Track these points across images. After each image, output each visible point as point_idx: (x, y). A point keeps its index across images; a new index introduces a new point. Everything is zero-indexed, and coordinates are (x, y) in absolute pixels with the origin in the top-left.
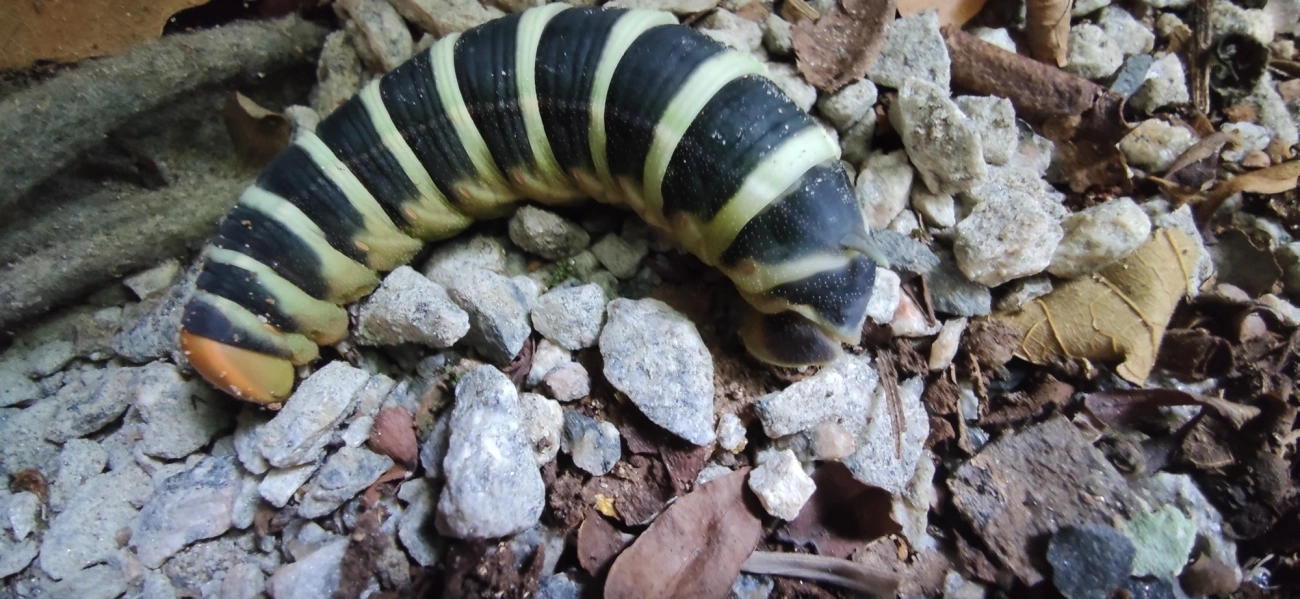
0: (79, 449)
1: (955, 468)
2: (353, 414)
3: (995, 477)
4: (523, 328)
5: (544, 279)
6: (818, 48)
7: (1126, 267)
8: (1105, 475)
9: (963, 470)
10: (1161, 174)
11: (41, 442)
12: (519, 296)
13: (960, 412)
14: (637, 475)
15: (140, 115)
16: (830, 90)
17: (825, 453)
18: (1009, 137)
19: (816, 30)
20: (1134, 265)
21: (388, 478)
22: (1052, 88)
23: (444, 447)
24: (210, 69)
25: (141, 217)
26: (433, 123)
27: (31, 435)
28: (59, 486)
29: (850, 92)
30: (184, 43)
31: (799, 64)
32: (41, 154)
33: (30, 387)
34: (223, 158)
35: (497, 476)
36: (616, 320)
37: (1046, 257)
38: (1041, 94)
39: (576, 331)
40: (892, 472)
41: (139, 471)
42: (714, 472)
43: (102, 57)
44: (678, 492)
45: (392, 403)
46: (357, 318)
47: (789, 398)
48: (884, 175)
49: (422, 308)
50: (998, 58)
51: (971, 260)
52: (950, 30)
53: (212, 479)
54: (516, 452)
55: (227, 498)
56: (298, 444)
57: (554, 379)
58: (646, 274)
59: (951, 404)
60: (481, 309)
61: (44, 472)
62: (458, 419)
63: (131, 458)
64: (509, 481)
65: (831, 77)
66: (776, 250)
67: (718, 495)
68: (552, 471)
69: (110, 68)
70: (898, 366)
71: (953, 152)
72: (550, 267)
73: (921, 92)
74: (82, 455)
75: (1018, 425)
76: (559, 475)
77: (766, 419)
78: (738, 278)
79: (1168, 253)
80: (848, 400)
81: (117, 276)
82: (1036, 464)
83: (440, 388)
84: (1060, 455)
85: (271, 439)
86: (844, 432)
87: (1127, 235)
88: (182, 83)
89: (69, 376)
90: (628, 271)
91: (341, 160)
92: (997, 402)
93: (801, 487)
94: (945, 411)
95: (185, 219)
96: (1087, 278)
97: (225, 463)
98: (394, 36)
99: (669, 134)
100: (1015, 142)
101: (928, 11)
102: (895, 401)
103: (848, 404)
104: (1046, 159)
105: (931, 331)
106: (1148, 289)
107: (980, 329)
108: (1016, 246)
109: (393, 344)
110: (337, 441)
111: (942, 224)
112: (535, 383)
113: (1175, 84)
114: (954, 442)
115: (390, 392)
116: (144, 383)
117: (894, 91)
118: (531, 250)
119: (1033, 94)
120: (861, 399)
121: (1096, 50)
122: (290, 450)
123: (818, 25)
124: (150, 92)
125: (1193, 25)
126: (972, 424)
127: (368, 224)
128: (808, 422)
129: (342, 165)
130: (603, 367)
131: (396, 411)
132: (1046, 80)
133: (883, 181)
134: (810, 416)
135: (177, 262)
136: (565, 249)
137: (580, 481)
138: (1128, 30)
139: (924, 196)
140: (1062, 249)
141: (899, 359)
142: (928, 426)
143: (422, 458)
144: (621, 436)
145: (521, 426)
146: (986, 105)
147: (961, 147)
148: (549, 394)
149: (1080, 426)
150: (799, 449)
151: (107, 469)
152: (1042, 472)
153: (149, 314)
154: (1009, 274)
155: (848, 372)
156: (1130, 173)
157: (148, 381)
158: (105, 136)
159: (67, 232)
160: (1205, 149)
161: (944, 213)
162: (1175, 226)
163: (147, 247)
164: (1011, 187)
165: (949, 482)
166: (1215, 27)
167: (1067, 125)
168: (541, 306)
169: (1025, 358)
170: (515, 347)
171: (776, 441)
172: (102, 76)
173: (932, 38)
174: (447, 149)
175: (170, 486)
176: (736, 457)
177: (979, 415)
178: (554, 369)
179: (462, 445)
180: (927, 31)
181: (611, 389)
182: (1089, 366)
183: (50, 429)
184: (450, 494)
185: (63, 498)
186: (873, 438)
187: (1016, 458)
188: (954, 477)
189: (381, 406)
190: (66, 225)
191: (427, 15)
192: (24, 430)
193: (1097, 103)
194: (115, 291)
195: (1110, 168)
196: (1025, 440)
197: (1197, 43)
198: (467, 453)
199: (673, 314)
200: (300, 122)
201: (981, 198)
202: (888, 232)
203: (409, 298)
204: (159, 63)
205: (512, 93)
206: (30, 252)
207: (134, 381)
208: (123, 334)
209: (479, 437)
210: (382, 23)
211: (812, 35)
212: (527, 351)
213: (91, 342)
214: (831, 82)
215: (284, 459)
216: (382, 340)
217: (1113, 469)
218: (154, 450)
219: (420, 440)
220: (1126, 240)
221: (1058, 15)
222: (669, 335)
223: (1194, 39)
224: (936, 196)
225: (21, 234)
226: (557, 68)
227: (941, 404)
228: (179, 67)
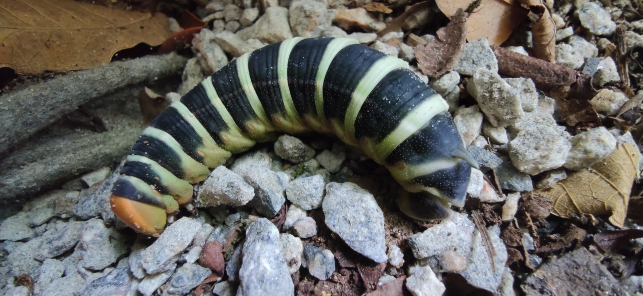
0: (51, 264)
1: (525, 278)
2: (192, 245)
3: (549, 284)
4: (282, 198)
5: (292, 174)
6: (427, 57)
7: (606, 163)
8: (608, 279)
9: (530, 280)
10: (615, 115)
11: (32, 260)
12: (280, 182)
13: (524, 245)
14: (344, 280)
15: (96, 99)
16: (436, 76)
17: (449, 268)
18: (533, 97)
19: (426, 49)
20: (610, 162)
21: (208, 281)
22: (553, 72)
23: (239, 263)
24: (132, 77)
25: (93, 146)
26: (236, 93)
27: (27, 256)
28: (39, 284)
29: (446, 77)
30: (121, 65)
31: (419, 65)
32: (43, 116)
33: (29, 231)
34: (136, 118)
35: (269, 280)
36: (331, 194)
37: (563, 159)
38: (547, 76)
39: (310, 200)
40: (488, 280)
41: (79, 276)
42: (386, 279)
43: (78, 70)
44: (368, 290)
45: (212, 239)
46: (197, 192)
47: (427, 236)
48: (468, 118)
49: (231, 185)
50: (522, 59)
51: (521, 161)
52: (495, 47)
53: (116, 281)
54: (279, 267)
55: (123, 292)
56: (162, 262)
57: (298, 226)
58: (345, 170)
59: (518, 240)
60: (261, 187)
61: (32, 276)
62: (247, 248)
63: (76, 270)
64: (274, 283)
65: (435, 71)
66: (416, 157)
67: (389, 292)
68: (297, 277)
69: (83, 76)
70: (485, 218)
71: (505, 105)
72: (295, 167)
73: (485, 75)
74: (52, 267)
75: (558, 253)
76: (301, 279)
77: (415, 248)
78: (395, 172)
79: (625, 156)
80: (459, 237)
81: (77, 174)
82: (571, 275)
83: (237, 231)
84: (584, 270)
85: (148, 259)
86: (459, 256)
87: (605, 147)
88: (118, 84)
89: (49, 226)
90: (336, 169)
91: (192, 112)
92: (544, 240)
93: (437, 287)
94: (515, 245)
95: (114, 147)
96: (585, 170)
97: (123, 272)
98: (219, 59)
99: (360, 96)
100: (536, 100)
101: (483, 38)
102: (487, 238)
103: (459, 240)
104: (552, 109)
105: (501, 200)
106: (619, 175)
107: (529, 198)
108: (546, 153)
109: (214, 206)
110: (181, 259)
111: (501, 142)
112: (288, 228)
113: (612, 72)
114: (522, 263)
115: (211, 233)
116: (86, 229)
117: (470, 77)
118: (285, 158)
119: (543, 76)
120: (466, 237)
121: (570, 56)
122: (158, 266)
123: (427, 47)
124: (102, 88)
125: (616, 43)
126: (531, 252)
127: (204, 142)
128: (438, 250)
129: (192, 114)
130: (324, 219)
131: (214, 243)
132: (549, 69)
133: (468, 121)
134: (439, 247)
135: (109, 168)
136: (303, 157)
137: (313, 283)
138: (584, 47)
139: (489, 128)
140: (571, 154)
141: (485, 214)
142: (506, 253)
143: (227, 270)
144: (335, 258)
145: (281, 251)
146: (519, 81)
147: (510, 102)
148: (296, 234)
149: (593, 252)
150: (433, 266)
151: (64, 275)
152: (575, 280)
153: (92, 194)
154: (543, 168)
155: (457, 222)
156: (598, 116)
157: (88, 229)
158: (77, 108)
159: (54, 152)
160: (634, 103)
161: (502, 136)
162: (625, 142)
163: (94, 160)
164: (538, 123)
165: (522, 286)
166: (627, 44)
167: (563, 91)
168: (291, 187)
169: (556, 215)
170: (277, 208)
171: (420, 261)
172: (77, 79)
173: (487, 50)
174: (242, 104)
175: (94, 285)
176: (398, 270)
177: (535, 247)
178: (298, 220)
179: (249, 262)
180: (483, 47)
181: (330, 231)
182: (594, 219)
183: (37, 253)
184: (242, 290)
185: (41, 290)
186: (475, 259)
187: (560, 273)
188: (525, 284)
189: (206, 241)
190: (53, 149)
191: (235, 49)
192: (24, 253)
193: (578, 79)
194: (76, 182)
195: (587, 113)
196: (563, 261)
197: (619, 52)
198: (252, 267)
199: (362, 190)
200: (173, 100)
201: (521, 128)
202: (473, 146)
203: (224, 180)
204: (107, 74)
205: (275, 77)
206: (34, 161)
207: (81, 229)
208: (79, 204)
209: (259, 257)
210: (214, 53)
211: (424, 51)
212: (283, 211)
213: (62, 209)
214: (436, 73)
215: (154, 271)
216: (209, 204)
217: (611, 276)
218: (88, 265)
219: (226, 260)
220: (605, 149)
221: (549, 39)
222: (360, 202)
223: (618, 50)
224: (496, 128)
225: (29, 152)
226: (299, 64)
227: (512, 241)
228: (117, 76)
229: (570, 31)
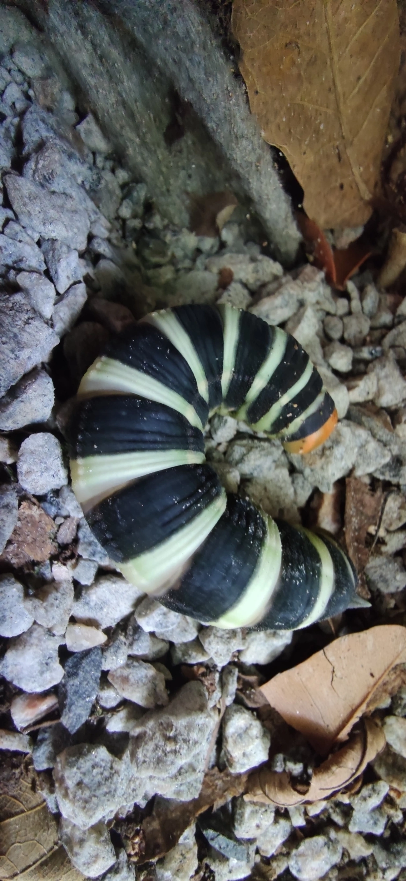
24: (248, 179)
25: (137, 128)
34: (203, 184)
37: (67, 815)
81: (92, 108)
87: (88, 864)
89: (15, 74)
95: (139, 159)
96: (58, 837)
98: (275, 315)
105: (19, 729)
133: (144, 684)
138: (273, 839)
158: (186, 100)
190: (120, 72)
195: (157, 844)
201: (122, 761)
204: (244, 142)
206: (94, 47)
210: (281, 307)
213: (41, 90)
220: (84, 864)
225: (107, 38)
228: (243, 157)
229: (299, 821)
